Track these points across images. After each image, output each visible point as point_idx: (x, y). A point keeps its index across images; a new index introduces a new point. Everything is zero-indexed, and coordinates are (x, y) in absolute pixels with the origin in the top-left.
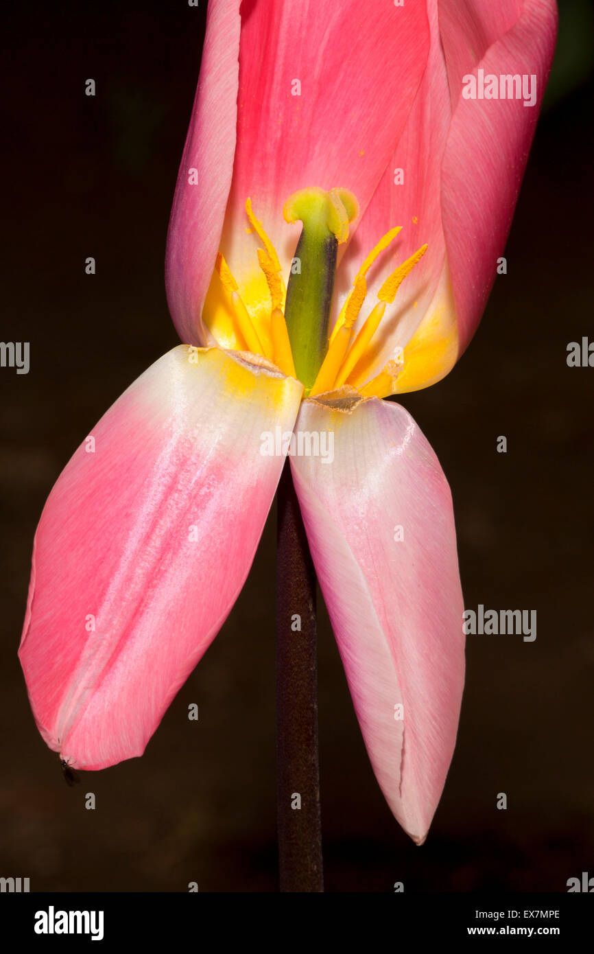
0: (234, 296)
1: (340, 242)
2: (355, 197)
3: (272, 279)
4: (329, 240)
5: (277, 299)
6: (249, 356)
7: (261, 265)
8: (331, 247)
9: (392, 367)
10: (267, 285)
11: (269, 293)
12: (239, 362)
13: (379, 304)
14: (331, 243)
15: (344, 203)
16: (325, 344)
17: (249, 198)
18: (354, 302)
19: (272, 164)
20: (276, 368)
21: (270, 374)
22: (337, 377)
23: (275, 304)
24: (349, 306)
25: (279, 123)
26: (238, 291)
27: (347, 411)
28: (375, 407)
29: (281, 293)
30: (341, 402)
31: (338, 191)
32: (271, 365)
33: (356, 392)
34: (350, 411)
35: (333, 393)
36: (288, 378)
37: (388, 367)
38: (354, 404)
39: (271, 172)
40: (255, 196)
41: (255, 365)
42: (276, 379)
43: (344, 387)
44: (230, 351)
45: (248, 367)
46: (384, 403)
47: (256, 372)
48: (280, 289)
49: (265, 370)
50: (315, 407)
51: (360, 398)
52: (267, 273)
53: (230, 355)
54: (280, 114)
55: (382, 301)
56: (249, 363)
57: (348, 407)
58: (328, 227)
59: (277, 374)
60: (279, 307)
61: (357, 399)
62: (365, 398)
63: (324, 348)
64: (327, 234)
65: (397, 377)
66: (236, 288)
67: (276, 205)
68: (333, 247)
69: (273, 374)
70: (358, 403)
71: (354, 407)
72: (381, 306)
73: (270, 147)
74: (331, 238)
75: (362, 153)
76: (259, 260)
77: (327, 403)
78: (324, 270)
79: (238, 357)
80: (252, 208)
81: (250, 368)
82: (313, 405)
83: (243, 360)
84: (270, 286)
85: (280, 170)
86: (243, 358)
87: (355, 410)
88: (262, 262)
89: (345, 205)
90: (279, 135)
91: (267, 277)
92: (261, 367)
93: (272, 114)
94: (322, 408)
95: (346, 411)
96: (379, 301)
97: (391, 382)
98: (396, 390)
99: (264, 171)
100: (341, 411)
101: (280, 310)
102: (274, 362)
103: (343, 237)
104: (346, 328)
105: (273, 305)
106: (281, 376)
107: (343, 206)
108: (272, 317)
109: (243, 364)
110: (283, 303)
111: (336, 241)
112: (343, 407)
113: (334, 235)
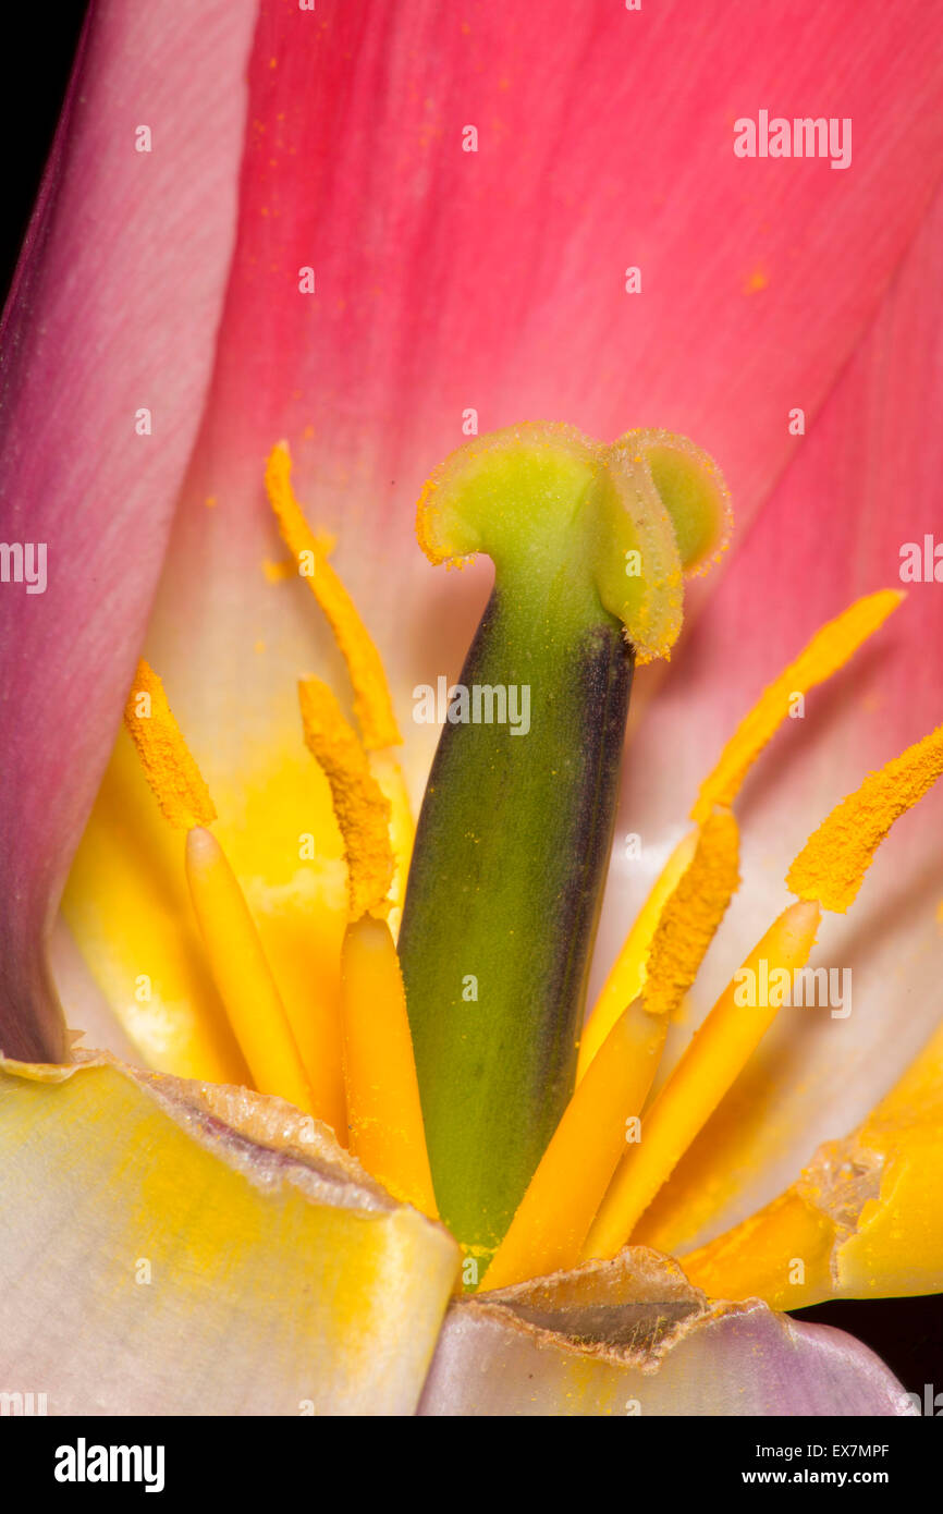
0: (200, 845)
1: (643, 658)
2: (716, 471)
3: (355, 797)
4: (597, 645)
5: (370, 877)
6: (241, 1109)
7: (312, 741)
8: (605, 669)
9: (836, 1174)
10: (335, 823)
11: (342, 849)
12: (195, 1132)
13: (791, 911)
14: (604, 654)
15: (667, 497)
16: (560, 1064)
17: (283, 446)
18: (687, 915)
19: (385, 307)
20: (351, 1166)
21: (321, 1188)
22: (602, 1207)
23: (363, 900)
24: (664, 926)
25: (425, 142)
26: (213, 827)
27: (639, 1358)
28: (755, 1350)
29: (388, 857)
30: (613, 1315)
31: (647, 444)
32: (331, 1153)
33: (681, 1280)
34: (650, 1358)
35: (584, 1279)
36: (397, 1213)
37: (820, 1173)
38: (667, 1330)
39: (382, 340)
40: (309, 432)
41: (261, 1149)
42: (349, 1213)
43: (628, 1255)
44: (165, 1084)
45: (233, 1151)
46: (795, 1333)
47: (266, 1176)
48: (386, 840)
49: (305, 1172)
50: (504, 1335)
51: (693, 1308)
52: (334, 774)
53: (161, 1098)
54: (430, 104)
55: (802, 901)
56: (240, 1140)
57: (644, 1343)
58: (599, 596)
59: (354, 1192)
60: (375, 914)
61: (680, 1308)
62: (716, 1306)
63: (555, 1080)
64: (593, 618)
65: (852, 1222)
66: (205, 815)
67: (395, 474)
68: (613, 673)
69: (338, 1190)
70: (684, 1328)
71: (668, 1344)
72: (800, 920)
73: (382, 238)
74: (607, 638)
75: (758, 281)
76: (306, 722)
77: (556, 1323)
78: (570, 765)
79: (194, 1110)
80: (295, 480)
81: (242, 1160)
82: (497, 1326)
83: (216, 1125)
84: (346, 826)
85: (417, 333)
86: (216, 1113)
87: (670, 1355)
88: (317, 727)
89: (670, 509)
90: (419, 187)
91: (334, 790)
92: (289, 1157)
93: (394, 101)
94: (534, 1343)
95: (632, 1359)
96: (794, 899)
97: (828, 1241)
98: (848, 1281)
99: (349, 333)
100: (612, 1355)
101: (382, 925)
102: (345, 1138)
103: (656, 637)
104: (650, 1015)
105: (352, 904)
106: (367, 1201)
107: (665, 511)
108: (344, 951)
109: (212, 1142)
110: (397, 892)
111: (627, 651)
112: (622, 1342)
113: (620, 624)
